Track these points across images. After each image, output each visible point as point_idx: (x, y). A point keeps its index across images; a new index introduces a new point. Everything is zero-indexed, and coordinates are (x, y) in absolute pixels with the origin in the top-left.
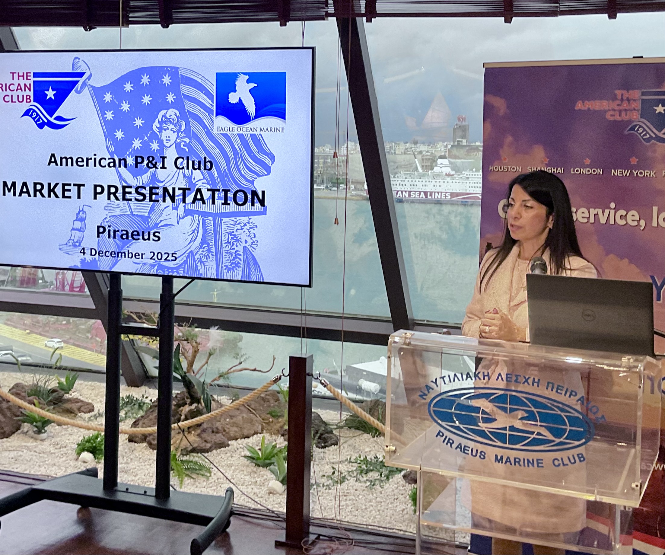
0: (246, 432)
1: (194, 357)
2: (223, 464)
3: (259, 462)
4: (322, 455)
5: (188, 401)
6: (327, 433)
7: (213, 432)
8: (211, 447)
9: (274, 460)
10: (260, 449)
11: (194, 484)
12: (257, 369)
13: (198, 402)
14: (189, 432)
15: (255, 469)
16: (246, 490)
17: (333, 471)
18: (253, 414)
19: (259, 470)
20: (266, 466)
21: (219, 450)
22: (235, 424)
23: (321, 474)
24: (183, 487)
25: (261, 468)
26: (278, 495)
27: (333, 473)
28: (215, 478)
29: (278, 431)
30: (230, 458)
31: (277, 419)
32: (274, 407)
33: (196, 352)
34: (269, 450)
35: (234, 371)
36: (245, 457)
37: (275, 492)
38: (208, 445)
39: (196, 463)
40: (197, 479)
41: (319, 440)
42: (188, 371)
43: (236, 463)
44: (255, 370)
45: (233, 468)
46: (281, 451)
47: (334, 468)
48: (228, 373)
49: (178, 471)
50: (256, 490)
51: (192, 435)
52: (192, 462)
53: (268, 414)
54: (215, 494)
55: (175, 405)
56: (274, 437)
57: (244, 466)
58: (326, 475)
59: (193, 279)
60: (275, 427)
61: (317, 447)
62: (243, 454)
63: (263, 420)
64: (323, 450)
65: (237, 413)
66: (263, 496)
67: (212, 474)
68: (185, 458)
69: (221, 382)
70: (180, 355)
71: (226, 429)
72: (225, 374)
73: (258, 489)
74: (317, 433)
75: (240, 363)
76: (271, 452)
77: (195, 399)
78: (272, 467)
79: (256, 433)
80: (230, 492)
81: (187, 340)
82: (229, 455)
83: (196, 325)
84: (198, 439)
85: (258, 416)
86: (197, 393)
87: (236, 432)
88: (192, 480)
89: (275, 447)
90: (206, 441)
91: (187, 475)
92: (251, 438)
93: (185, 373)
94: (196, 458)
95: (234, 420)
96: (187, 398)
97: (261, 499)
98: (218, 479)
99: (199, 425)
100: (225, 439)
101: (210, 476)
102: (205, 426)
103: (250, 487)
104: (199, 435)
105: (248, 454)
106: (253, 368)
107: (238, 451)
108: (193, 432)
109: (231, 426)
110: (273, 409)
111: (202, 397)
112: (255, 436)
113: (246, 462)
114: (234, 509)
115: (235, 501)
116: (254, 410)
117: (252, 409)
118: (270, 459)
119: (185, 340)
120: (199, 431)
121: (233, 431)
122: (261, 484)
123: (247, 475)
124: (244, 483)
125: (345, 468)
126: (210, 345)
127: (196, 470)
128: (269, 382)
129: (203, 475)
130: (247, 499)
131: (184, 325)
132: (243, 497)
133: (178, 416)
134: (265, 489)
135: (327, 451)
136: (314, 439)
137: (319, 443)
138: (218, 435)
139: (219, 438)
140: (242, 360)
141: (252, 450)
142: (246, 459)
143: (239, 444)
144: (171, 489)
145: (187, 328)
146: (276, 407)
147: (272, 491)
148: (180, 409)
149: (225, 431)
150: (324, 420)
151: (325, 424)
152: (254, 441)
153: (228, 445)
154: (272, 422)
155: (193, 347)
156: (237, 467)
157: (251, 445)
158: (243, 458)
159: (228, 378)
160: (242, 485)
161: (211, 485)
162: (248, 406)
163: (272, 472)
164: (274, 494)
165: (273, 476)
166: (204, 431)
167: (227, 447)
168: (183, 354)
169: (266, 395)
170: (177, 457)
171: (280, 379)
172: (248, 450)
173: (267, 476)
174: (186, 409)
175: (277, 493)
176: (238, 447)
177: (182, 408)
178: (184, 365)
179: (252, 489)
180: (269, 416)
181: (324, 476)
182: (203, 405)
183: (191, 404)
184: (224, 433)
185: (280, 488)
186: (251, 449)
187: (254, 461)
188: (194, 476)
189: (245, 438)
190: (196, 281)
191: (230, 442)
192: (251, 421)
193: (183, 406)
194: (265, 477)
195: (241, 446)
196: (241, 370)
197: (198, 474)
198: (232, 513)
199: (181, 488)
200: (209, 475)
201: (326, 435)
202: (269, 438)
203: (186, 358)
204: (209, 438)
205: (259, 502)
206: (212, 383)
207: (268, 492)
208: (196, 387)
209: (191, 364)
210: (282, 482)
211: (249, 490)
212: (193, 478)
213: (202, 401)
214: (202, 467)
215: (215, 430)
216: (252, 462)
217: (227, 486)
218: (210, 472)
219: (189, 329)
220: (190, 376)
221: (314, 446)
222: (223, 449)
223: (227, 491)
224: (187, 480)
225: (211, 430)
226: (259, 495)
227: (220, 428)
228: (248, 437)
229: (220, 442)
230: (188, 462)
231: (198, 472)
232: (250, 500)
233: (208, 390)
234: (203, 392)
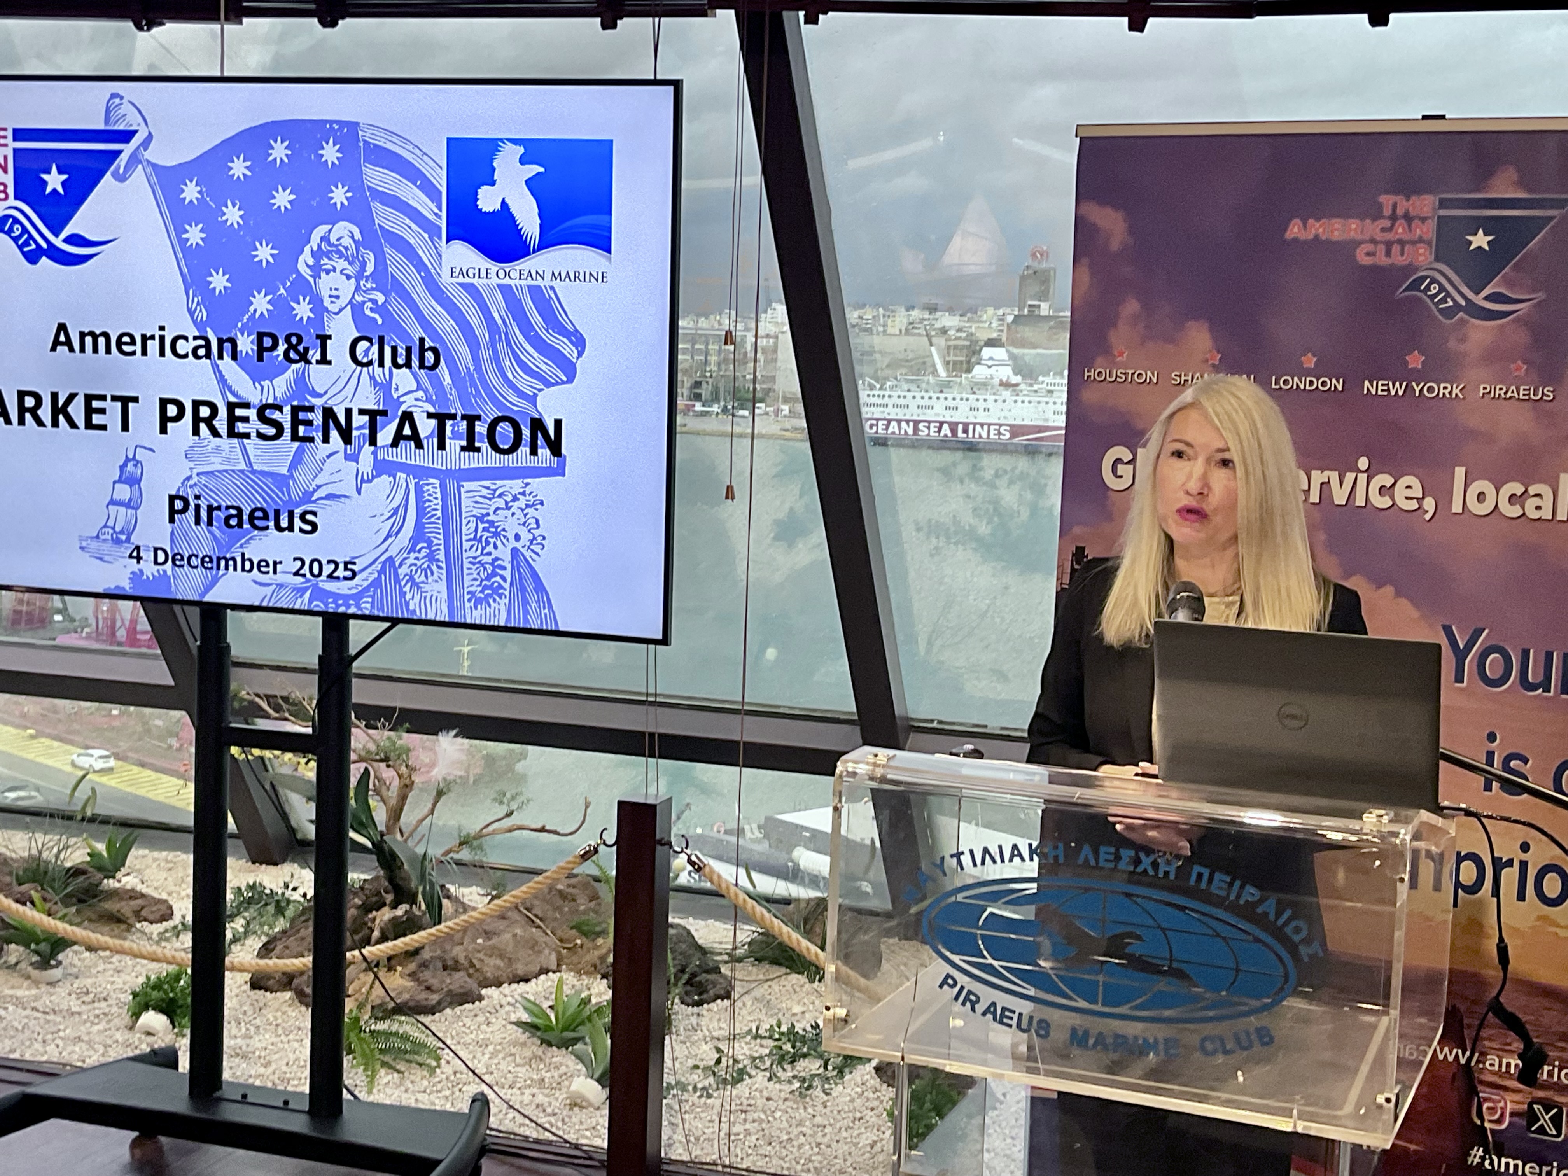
0: (521, 970)
1: (403, 798)
2: (468, 1039)
3: (547, 1036)
4: (694, 1020)
5: (389, 898)
6: (708, 972)
7: (445, 968)
8: (439, 1003)
9: (583, 1031)
10: (551, 1007)
11: (401, 1084)
12: (547, 828)
13: (413, 901)
14: (390, 969)
15: (539, 1052)
16: (519, 1098)
17: (717, 1056)
18: (539, 927)
19: (549, 1055)
20: (565, 1044)
21: (458, 1010)
22: (493, 952)
23: (691, 1063)
24: (375, 1091)
25: (554, 1048)
26: (592, 1109)
27: (718, 1061)
28: (448, 1070)
29: (595, 966)
30: (484, 1027)
31: (594, 940)
32: (585, 912)
33: (407, 787)
34: (571, 1011)
35: (494, 832)
36: (519, 1024)
37: (584, 1103)
38: (435, 998)
39: (405, 1038)
40: (406, 1074)
41: (689, 988)
42: (390, 829)
43: (497, 1038)
44: (542, 830)
45: (491, 1048)
46: (599, 1011)
47: (719, 1050)
48: (479, 836)
49: (364, 1055)
50: (540, 1098)
51: (397, 974)
52: (396, 1034)
53: (572, 928)
54: (448, 1107)
55: (358, 907)
56: (586, 980)
57: (515, 1044)
58: (702, 1065)
59: (395, 622)
60: (588, 958)
61: (682, 1003)
62: (513, 1018)
63: (561, 940)
64: (696, 1009)
65: (501, 925)
66: (556, 1111)
67: (443, 1062)
68: (382, 1026)
69: (465, 855)
70: (370, 793)
71: (475, 961)
72: (475, 838)
73: (547, 1096)
74: (683, 971)
75: (509, 815)
76: (579, 1012)
77: (403, 895)
78: (579, 1046)
79: (546, 971)
80: (481, 1102)
81: (386, 760)
82: (481, 1019)
83: (407, 725)
84: (410, 984)
85: (549, 932)
86: (409, 880)
87: (498, 968)
88: (396, 1075)
89: (586, 1001)
90: (428, 988)
91: (384, 1064)
92: (534, 980)
93: (382, 835)
94: (404, 1025)
95: (494, 941)
96: (387, 892)
97: (552, 1119)
98: (455, 1073)
99: (413, 953)
100: (472, 984)
101: (439, 1066)
102: (426, 955)
103: (527, 1092)
104: (412, 975)
105: (525, 1017)
106: (539, 826)
107: (502, 1012)
108: (399, 968)
109: (486, 955)
110: (584, 918)
111: (421, 889)
112: (543, 977)
113: (518, 1034)
114: (489, 1140)
115: (493, 1122)
116: (541, 919)
117: (536, 916)
118: (574, 1030)
119: (381, 761)
120: (412, 966)
121: (491, 965)
122: (554, 1085)
123: (523, 1065)
124: (514, 1082)
125: (743, 1050)
126: (438, 773)
127: (406, 1052)
128: (571, 859)
129: (421, 1065)
130: (520, 1119)
131: (379, 725)
132: (512, 1114)
133: (366, 931)
134: (561, 1095)
135: (705, 1013)
136: (676, 985)
137: (687, 993)
138: (457, 975)
139: (458, 981)
140: (514, 806)
141: (535, 1009)
142: (520, 1030)
143: (505, 996)
144: (346, 1095)
145: (387, 733)
146: (592, 914)
147: (579, 1101)
148: (370, 916)
149: (472, 965)
150: (700, 942)
151: (703, 951)
152: (540, 989)
153: (480, 998)
154: (582, 946)
155: (400, 776)
156: (499, 1047)
157: (532, 999)
158: (515, 1027)
159: (480, 848)
160: (511, 1087)
161: (439, 1086)
162: (527, 909)
163: (579, 1058)
164: (582, 1107)
165: (580, 1066)
166: (424, 965)
167: (477, 1003)
168: (377, 792)
169: (569, 886)
170: (362, 1023)
171: (596, 851)
172: (525, 1008)
173: (567, 1066)
174: (385, 915)
175: (590, 1104)
176: (504, 1002)
177: (374, 913)
178: (380, 815)
179: (534, 1096)
180: (574, 932)
181: (696, 1067)
182: (423, 907)
183: (394, 906)
184: (471, 971)
185: (596, 1093)
186: (532, 1007)
187: (539, 1034)
188: (401, 1066)
189: (518, 982)
190: (401, 626)
191: (484, 992)
192: (533, 945)
193: (377, 910)
194: (563, 1069)
195: (510, 999)
196: (510, 830)
197: (410, 1062)
198: (484, 1150)
199: (370, 1092)
200: (434, 1064)
201: (703, 977)
202: (575, 982)
203: (383, 800)
204: (434, 982)
205: (547, 1126)
206: (443, 859)
207: (568, 1101)
208: (406, 867)
209: (395, 814)
210: (598, 1081)
211: (527, 1098)
212: (399, 1072)
213: (420, 898)
214: (418, 1047)
215: (450, 963)
216: (533, 1035)
217: (475, 1088)
218: (438, 1059)
219: (392, 733)
220: (395, 841)
221: (677, 1000)
222: (468, 1006)
223: (473, 1101)
224: (384, 1076)
225: (439, 965)
226: (549, 1110)
227: (462, 960)
228: (527, 981)
229: (462, 991)
230: (388, 1034)
231: (407, 1056)
232: (527, 1121)
233: (435, 876)
234: (423, 877)
